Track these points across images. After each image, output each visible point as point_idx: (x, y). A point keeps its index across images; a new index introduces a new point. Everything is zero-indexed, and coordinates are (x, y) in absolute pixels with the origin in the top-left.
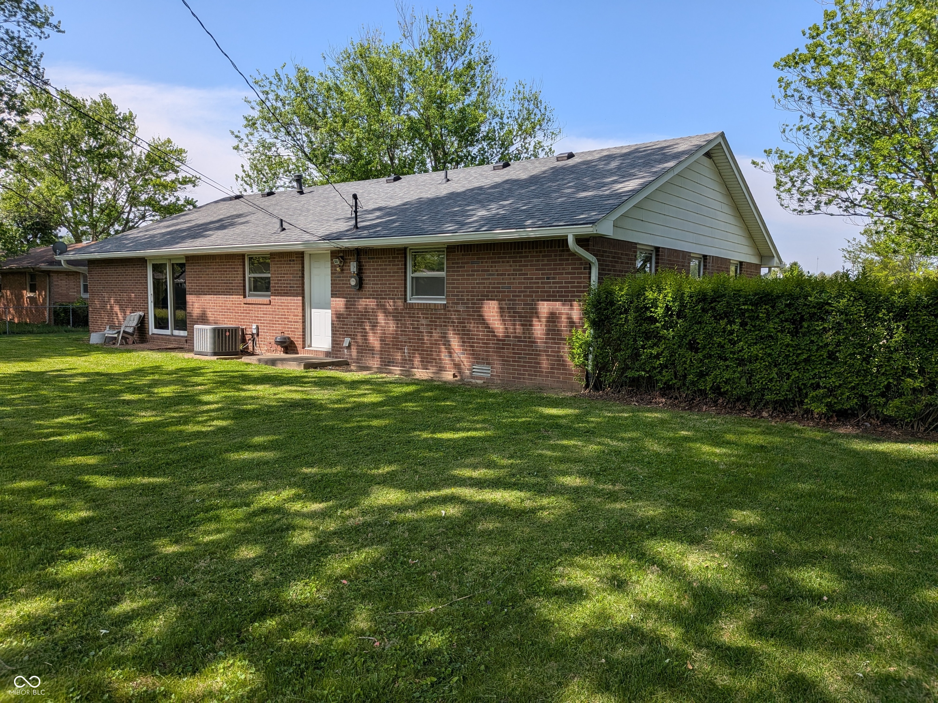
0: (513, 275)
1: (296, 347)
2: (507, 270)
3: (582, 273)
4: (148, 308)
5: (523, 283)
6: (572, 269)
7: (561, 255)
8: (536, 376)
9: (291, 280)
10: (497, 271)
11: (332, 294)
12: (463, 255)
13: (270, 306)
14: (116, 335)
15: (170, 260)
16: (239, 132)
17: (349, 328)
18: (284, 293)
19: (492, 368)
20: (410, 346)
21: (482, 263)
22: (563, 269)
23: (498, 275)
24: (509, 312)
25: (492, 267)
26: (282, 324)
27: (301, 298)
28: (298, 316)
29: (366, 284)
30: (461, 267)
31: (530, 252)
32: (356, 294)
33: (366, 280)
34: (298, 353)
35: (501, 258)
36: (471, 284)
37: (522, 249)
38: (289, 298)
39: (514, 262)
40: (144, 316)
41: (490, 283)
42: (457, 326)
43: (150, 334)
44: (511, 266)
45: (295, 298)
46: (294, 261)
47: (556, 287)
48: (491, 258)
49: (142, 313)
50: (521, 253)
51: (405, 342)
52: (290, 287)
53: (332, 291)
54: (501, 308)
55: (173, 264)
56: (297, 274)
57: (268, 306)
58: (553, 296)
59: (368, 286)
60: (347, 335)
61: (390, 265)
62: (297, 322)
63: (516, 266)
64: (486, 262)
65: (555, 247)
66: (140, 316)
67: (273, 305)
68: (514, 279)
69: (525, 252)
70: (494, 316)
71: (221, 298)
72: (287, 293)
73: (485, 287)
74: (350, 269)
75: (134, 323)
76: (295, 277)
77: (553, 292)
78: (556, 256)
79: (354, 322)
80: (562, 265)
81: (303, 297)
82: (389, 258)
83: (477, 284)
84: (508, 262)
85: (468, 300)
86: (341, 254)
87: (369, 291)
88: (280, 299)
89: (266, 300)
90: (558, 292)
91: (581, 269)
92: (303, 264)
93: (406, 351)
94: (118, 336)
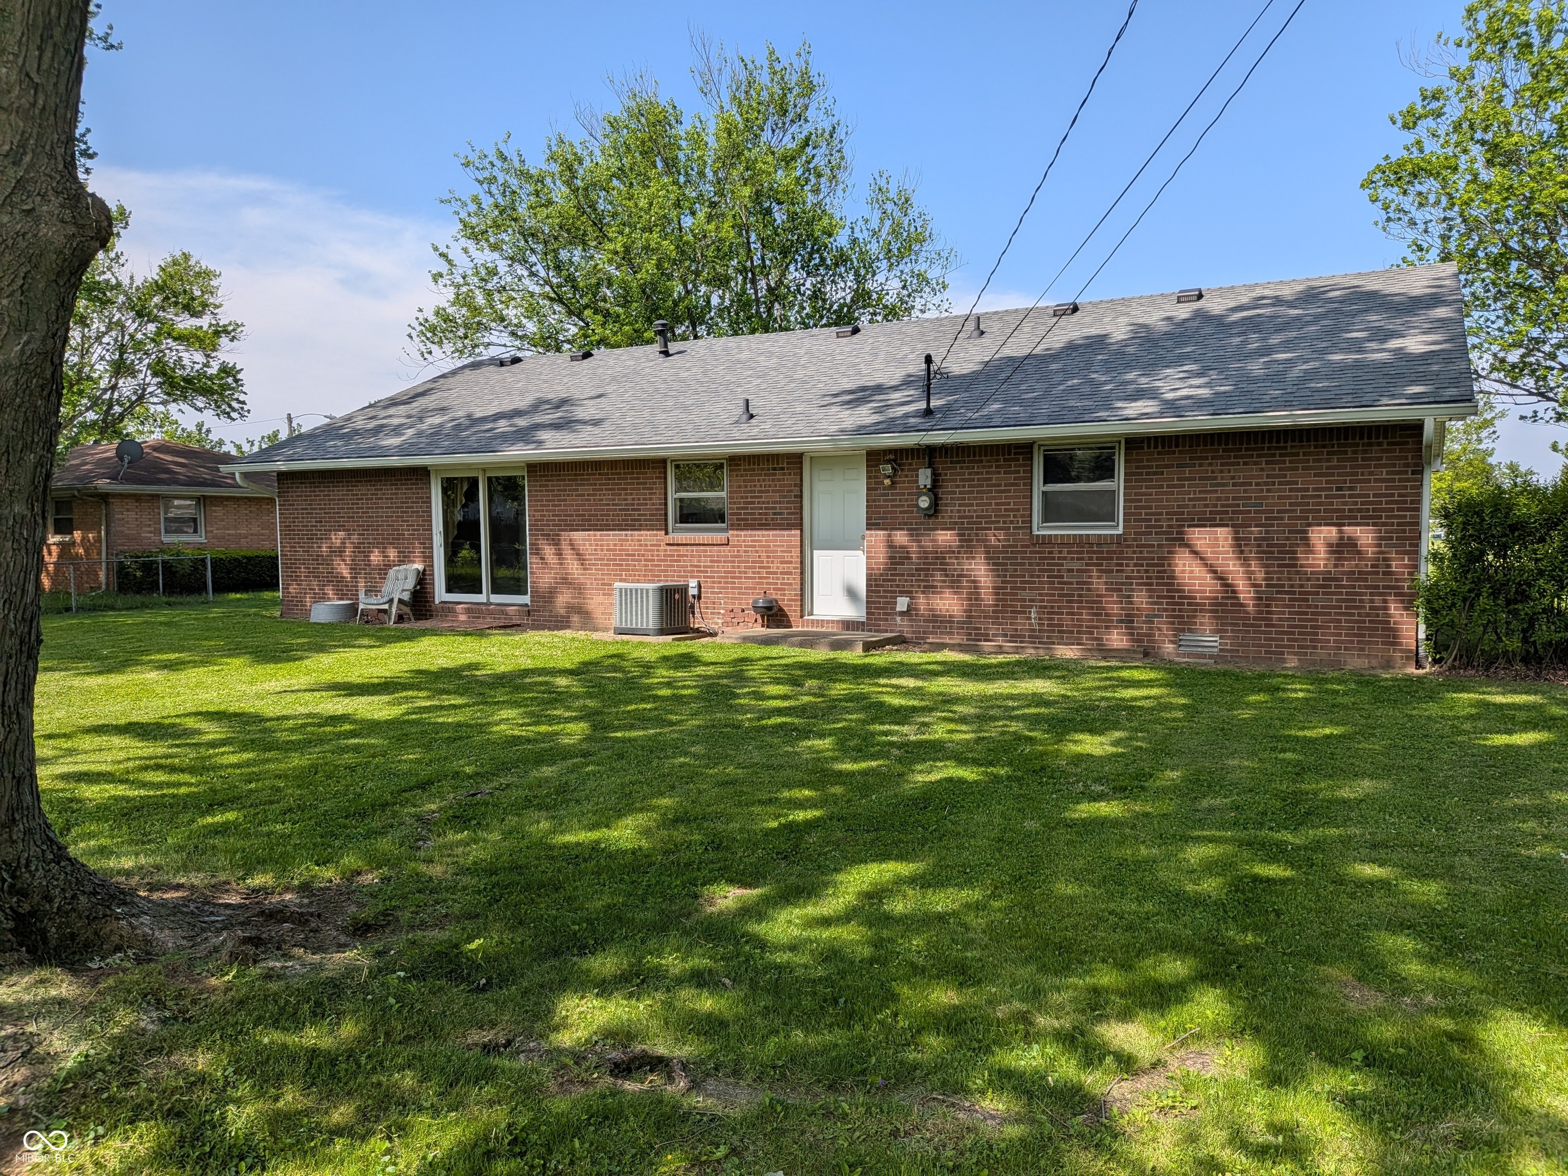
0: (1266, 484)
1: (787, 616)
2: (1253, 477)
3: (1407, 480)
4: (432, 557)
5: (1289, 497)
6: (1388, 473)
7: (1365, 452)
8: (1315, 648)
9: (775, 503)
10: (1233, 478)
11: (867, 524)
12: (1159, 453)
13: (728, 548)
14: (386, 607)
15: (484, 470)
16: (447, 247)
17: (906, 581)
18: (760, 525)
19: (1221, 638)
20: (1041, 607)
21: (1201, 465)
22: (1371, 473)
23: (1234, 485)
24: (1259, 546)
25: (1221, 471)
26: (754, 578)
27: (798, 532)
28: (791, 562)
29: (946, 505)
30: (1155, 473)
31: (1302, 447)
32: (922, 524)
33: (946, 499)
34: (791, 627)
35: (1242, 457)
36: (1176, 500)
37: (1286, 442)
38: (771, 533)
39: (1267, 463)
40: (425, 570)
41: (1219, 499)
42: (1147, 571)
43: (437, 602)
44: (1262, 470)
45: (786, 533)
46: (783, 469)
47: (1356, 503)
48: (1221, 457)
49: (420, 566)
50: (1285, 448)
51: (1031, 601)
52: (775, 514)
53: (868, 519)
54: (1236, 539)
55: (490, 479)
56: (791, 491)
57: (722, 548)
58: (1349, 518)
59: (951, 509)
60: (900, 592)
61: (999, 473)
62: (791, 573)
63: (1274, 469)
64: (1210, 465)
65: (1354, 439)
66: (419, 572)
67: (734, 546)
68: (1268, 491)
69: (1292, 447)
70: (1227, 552)
71: (612, 538)
72: (768, 525)
73: (1206, 506)
74: (917, 481)
75: (410, 584)
76: (785, 497)
77: (1350, 510)
78: (1355, 452)
79: (917, 570)
80: (1369, 466)
81: (802, 531)
82: (997, 461)
83: (1190, 500)
84: (1256, 463)
85: (1170, 526)
86: (892, 457)
87: (951, 517)
88: (751, 536)
89: (720, 537)
90: (1360, 511)
91: (1406, 472)
92: (801, 474)
93: (1033, 616)
94: (390, 607)
